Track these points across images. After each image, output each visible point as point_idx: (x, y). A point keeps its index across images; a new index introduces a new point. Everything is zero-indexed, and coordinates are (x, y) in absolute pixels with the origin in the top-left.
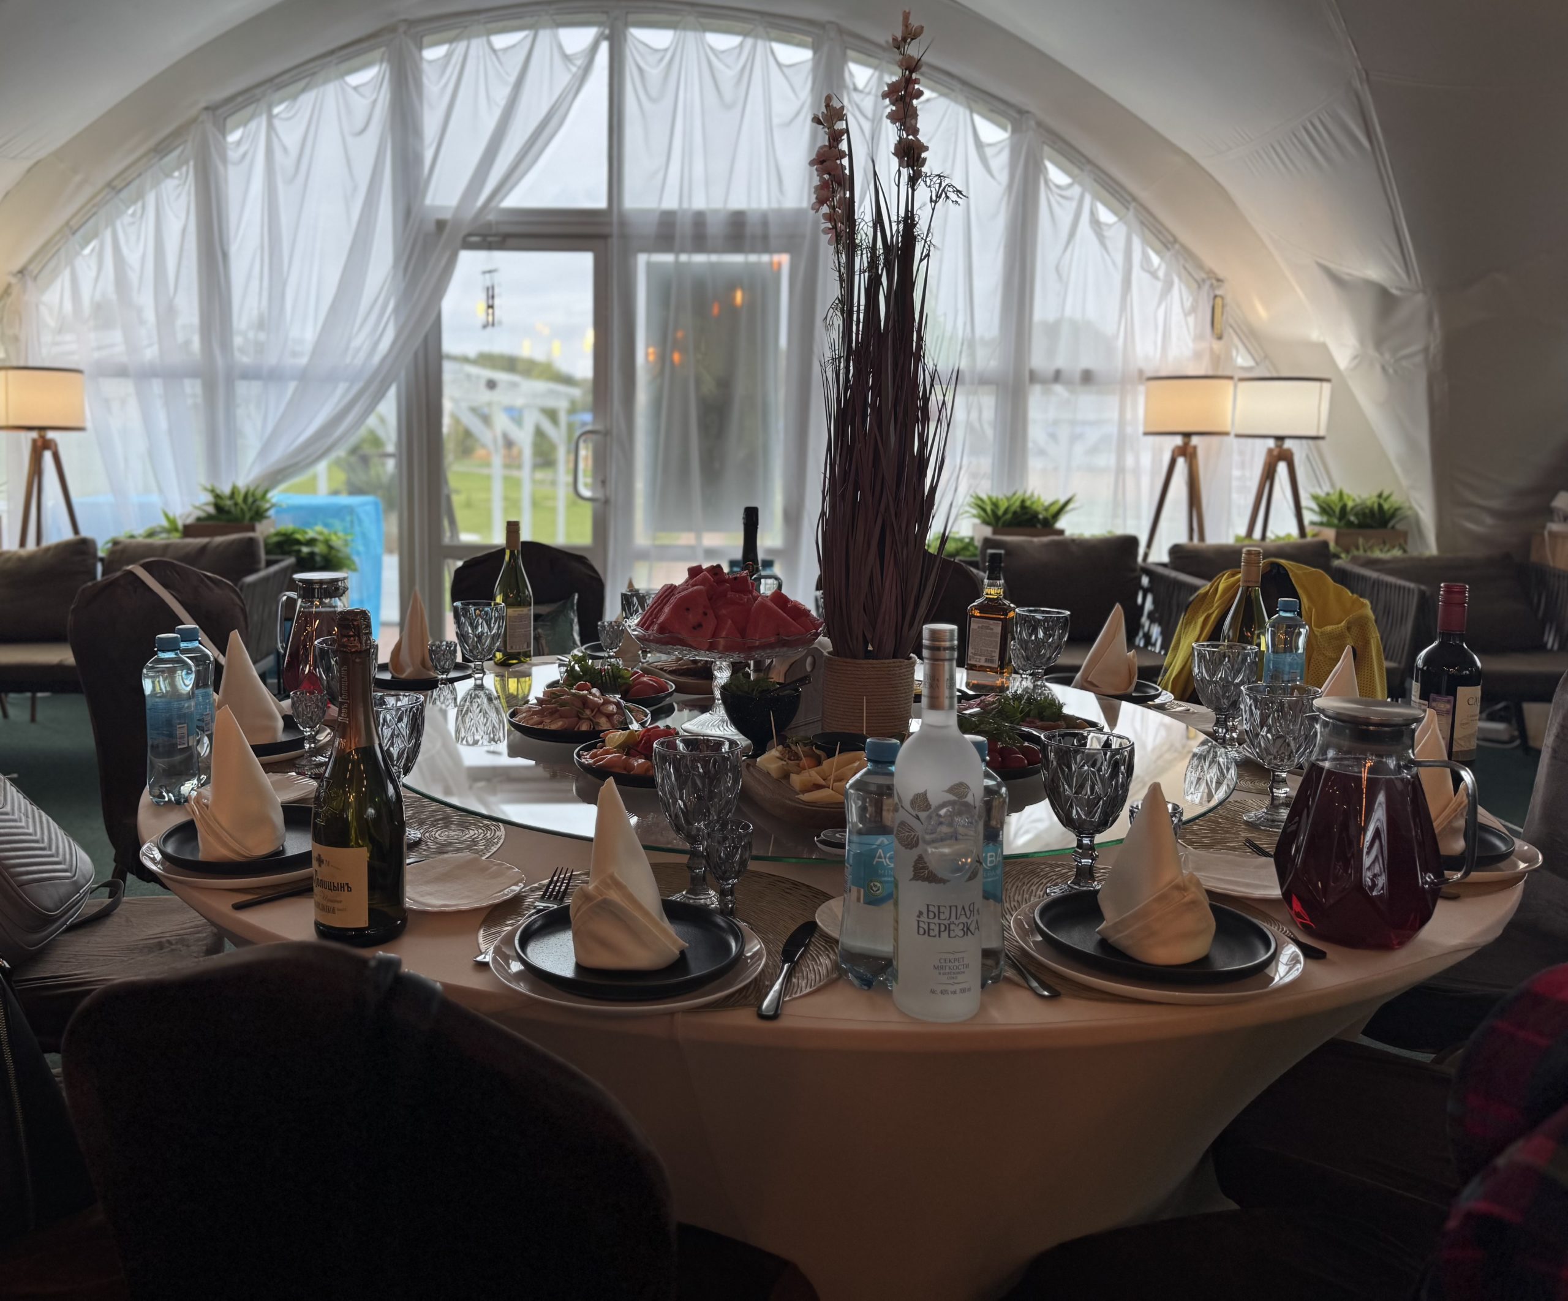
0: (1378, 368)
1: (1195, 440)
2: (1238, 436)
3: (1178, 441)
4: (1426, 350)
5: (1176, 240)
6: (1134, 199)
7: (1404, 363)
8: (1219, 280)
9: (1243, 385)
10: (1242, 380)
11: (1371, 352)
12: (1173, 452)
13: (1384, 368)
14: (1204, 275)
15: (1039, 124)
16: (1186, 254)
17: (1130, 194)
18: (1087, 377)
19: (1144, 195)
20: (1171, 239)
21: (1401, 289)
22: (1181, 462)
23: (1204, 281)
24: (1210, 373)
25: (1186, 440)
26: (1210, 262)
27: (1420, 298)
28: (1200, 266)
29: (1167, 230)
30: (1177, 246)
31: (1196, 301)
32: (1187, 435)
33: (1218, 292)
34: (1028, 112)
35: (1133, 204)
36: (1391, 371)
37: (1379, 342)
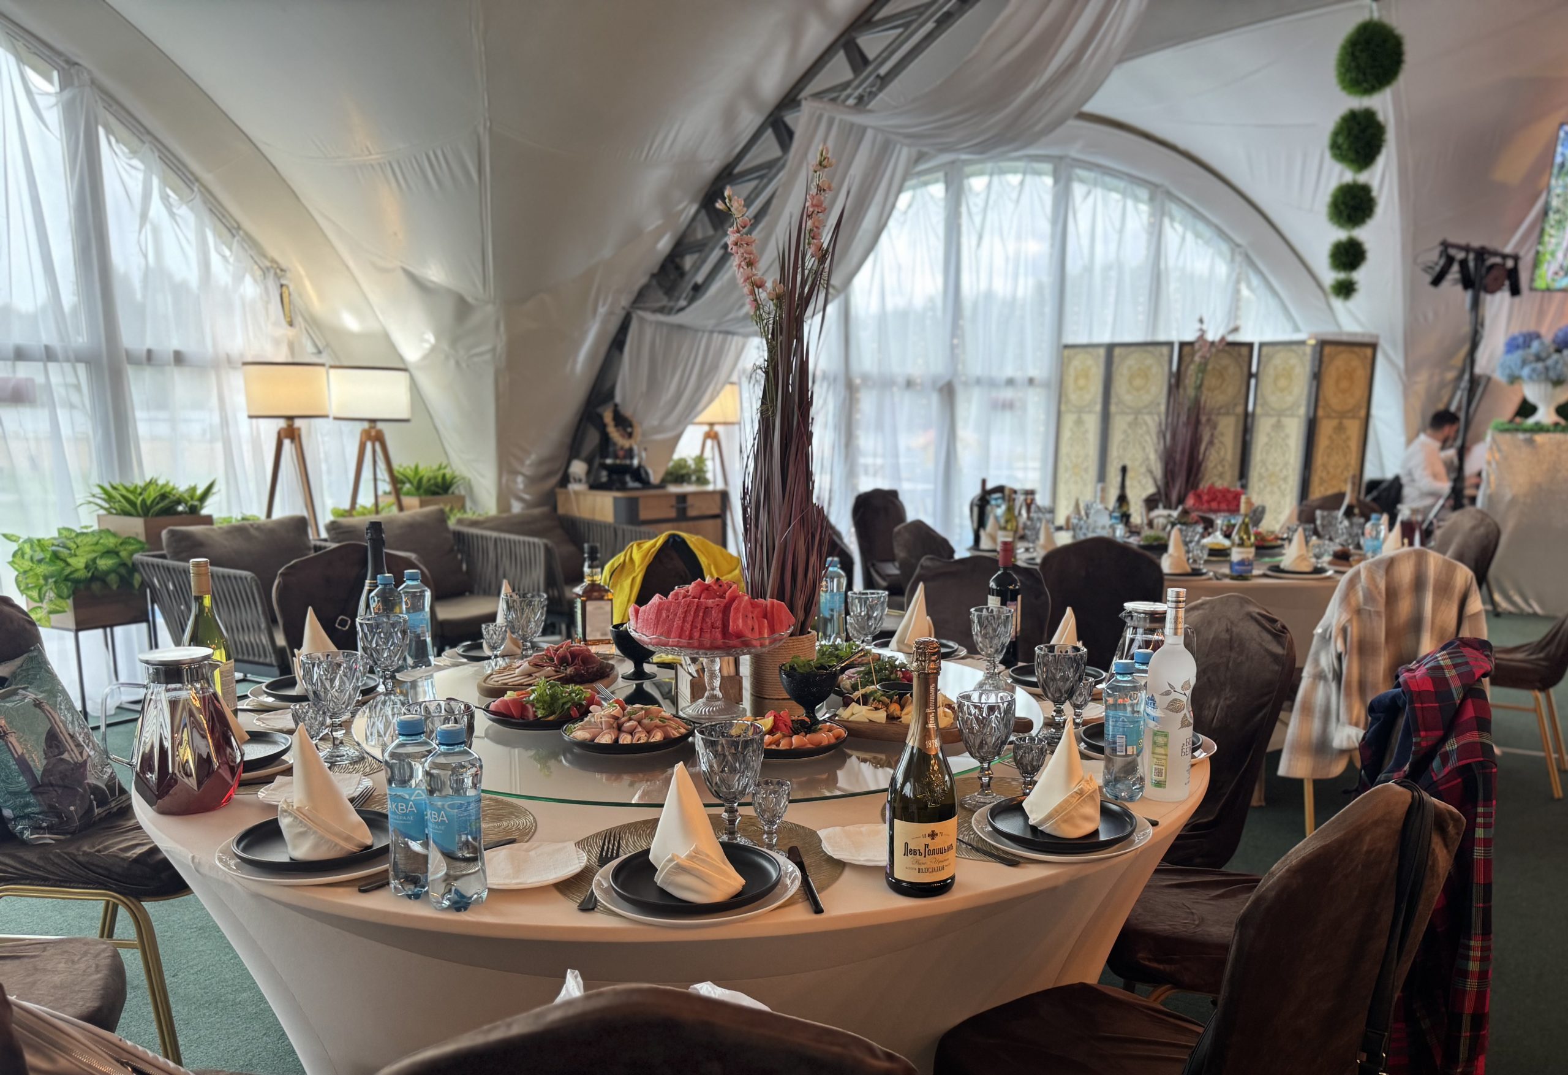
0: (452, 362)
1: (298, 423)
2: (336, 418)
3: (282, 423)
4: (494, 350)
5: (239, 228)
6: (197, 180)
7: (476, 359)
8: (282, 270)
9: (332, 372)
10: (332, 367)
11: (445, 346)
12: (279, 433)
13: (457, 363)
14: (268, 264)
15: (93, 82)
16: (251, 244)
17: (192, 173)
18: (179, 358)
19: (207, 177)
20: (236, 225)
21: (476, 299)
22: (287, 443)
23: (268, 269)
24: (290, 360)
25: (290, 423)
26: (273, 253)
27: (490, 308)
28: (264, 255)
29: (231, 216)
30: (241, 233)
31: (266, 289)
32: (290, 418)
33: (284, 282)
34: (76, 64)
35: (197, 184)
36: (464, 365)
37: (454, 342)
